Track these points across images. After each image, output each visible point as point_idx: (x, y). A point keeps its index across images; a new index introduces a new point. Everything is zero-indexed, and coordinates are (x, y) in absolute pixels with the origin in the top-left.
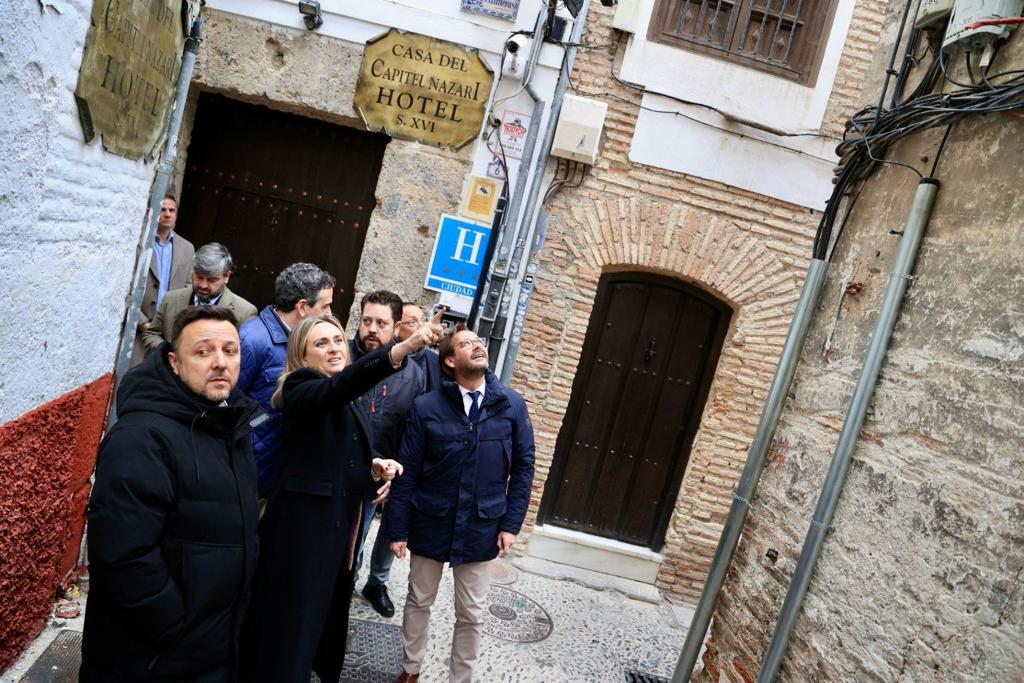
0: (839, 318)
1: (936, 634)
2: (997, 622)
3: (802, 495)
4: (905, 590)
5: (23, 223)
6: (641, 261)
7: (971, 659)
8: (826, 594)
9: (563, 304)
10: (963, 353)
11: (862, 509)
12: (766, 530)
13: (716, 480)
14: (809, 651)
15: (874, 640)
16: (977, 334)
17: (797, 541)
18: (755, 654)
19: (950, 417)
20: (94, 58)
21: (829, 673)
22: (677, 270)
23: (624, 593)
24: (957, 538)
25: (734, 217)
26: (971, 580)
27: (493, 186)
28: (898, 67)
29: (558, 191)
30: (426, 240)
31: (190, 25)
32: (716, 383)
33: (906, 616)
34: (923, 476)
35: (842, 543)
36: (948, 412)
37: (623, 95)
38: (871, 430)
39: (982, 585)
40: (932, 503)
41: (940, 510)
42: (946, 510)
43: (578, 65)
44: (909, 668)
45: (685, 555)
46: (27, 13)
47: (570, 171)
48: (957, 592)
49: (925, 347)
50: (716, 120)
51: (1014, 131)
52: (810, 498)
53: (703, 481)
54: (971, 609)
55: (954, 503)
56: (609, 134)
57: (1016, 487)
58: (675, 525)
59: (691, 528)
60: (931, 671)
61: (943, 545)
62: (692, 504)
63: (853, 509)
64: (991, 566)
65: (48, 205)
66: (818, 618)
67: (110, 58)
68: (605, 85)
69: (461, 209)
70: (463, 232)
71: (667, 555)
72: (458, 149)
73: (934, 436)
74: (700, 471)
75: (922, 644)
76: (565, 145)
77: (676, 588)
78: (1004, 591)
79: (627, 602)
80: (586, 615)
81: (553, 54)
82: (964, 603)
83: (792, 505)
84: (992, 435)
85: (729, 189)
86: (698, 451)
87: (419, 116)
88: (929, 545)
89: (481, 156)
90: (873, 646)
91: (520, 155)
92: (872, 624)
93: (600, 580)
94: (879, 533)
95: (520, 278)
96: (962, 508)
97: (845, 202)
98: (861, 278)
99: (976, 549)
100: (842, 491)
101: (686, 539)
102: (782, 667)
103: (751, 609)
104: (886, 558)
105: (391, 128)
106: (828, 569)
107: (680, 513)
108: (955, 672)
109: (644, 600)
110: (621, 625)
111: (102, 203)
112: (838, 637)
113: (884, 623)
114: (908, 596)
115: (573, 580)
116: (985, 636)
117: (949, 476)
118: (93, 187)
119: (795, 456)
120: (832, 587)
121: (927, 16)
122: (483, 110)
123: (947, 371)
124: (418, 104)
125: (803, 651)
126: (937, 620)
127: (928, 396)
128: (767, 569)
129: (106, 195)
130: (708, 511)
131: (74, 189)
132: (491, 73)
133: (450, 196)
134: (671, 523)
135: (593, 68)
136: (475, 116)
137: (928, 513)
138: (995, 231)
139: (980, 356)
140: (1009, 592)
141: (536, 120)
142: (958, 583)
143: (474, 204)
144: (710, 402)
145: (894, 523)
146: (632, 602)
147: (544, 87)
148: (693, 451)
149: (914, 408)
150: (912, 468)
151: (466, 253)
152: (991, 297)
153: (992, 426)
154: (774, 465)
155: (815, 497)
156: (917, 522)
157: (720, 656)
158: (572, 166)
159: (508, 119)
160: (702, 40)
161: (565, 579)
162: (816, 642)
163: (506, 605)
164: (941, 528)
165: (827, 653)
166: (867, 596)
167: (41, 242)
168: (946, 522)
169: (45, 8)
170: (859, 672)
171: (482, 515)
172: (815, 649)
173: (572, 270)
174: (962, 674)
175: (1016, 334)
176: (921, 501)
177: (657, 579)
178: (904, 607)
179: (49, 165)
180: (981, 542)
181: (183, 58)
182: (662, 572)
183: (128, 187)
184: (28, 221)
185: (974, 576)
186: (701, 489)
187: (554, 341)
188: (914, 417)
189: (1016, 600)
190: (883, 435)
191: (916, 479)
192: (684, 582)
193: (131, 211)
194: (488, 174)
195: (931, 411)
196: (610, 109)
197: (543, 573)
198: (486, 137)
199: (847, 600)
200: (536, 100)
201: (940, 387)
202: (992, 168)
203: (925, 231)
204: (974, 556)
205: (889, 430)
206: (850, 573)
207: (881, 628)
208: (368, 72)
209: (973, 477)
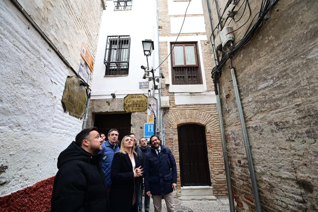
0: (227, 103)
1: (298, 155)
2: (314, 141)
3: (239, 143)
4: (281, 149)
5: (48, 127)
6: (184, 122)
7: (315, 156)
8: (259, 163)
9: (171, 134)
10: (259, 90)
11: (256, 137)
12: (234, 157)
13: (216, 164)
14: (264, 182)
15: (281, 168)
16: (259, 85)
17: (244, 155)
18: (249, 191)
19: (264, 104)
20: (66, 95)
21: (274, 185)
22: (191, 122)
23: (207, 199)
24: (286, 128)
25: (198, 109)
26: (298, 135)
27: (152, 116)
28: (216, 59)
29: (164, 114)
30: (142, 130)
31: (88, 94)
32: (207, 142)
33: (286, 156)
34: (267, 120)
35: (256, 148)
36: (263, 103)
37: (171, 94)
38: (247, 119)
39: (302, 134)
40: (273, 124)
41: (276, 124)
42: (278, 123)
43: (162, 92)
44: (297, 170)
45: (217, 185)
46: (48, 82)
47: (165, 110)
48: (296, 141)
49: (249, 95)
50: (189, 94)
51: (244, 51)
52: (241, 143)
53: (214, 165)
54: (303, 142)
55: (279, 120)
56: (170, 101)
57: (293, 106)
58: (212, 178)
59: (216, 177)
60: (305, 167)
61: (283, 132)
62: (214, 171)
63: (254, 138)
64: (301, 128)
65: (55, 124)
66: (261, 171)
67: (70, 96)
68: (167, 94)
69: (147, 122)
70: (149, 126)
71: (213, 186)
72: (144, 111)
73: (264, 110)
74: (212, 163)
75: (296, 161)
76: (163, 105)
77: (219, 194)
78: (310, 132)
79: (209, 201)
80: (200, 208)
81: (157, 91)
82: (300, 142)
83: (238, 147)
84: (278, 100)
85: (195, 105)
86: (210, 158)
87: (136, 108)
88: (280, 134)
89: (149, 111)
90: (282, 170)
91: (156, 109)
92: (277, 164)
93: (200, 198)
94: (264, 140)
95: (162, 132)
96: (282, 120)
97: (218, 84)
98: (228, 93)
99: (293, 127)
100: (248, 136)
101: (216, 180)
102: (259, 191)
103: (241, 179)
104: (270, 144)
105: (131, 111)
106: (256, 157)
107: (212, 174)
108: (313, 163)
109: (213, 200)
110: (210, 208)
111: (70, 126)
112: (270, 173)
113: (281, 161)
114: (282, 150)
115: (194, 199)
116: (314, 147)
117: (273, 115)
118: (67, 122)
119: (232, 136)
120: (260, 160)
121: (217, 47)
122: (147, 103)
123: (257, 96)
124: (135, 105)
125: (262, 183)
126: (296, 151)
127: (256, 104)
128: (240, 166)
129: (71, 125)
130: (218, 172)
131: (62, 122)
132: (147, 97)
133: (145, 120)
134: (211, 178)
135: (164, 92)
136: (146, 105)
137: (274, 127)
138: (251, 67)
139: (263, 88)
140: (311, 131)
141: (157, 102)
142: (294, 138)
143: (150, 120)
144: (208, 147)
145: (266, 135)
146: (210, 201)
147: (157, 97)
148: (209, 158)
149: (255, 108)
150: (262, 120)
151: (150, 130)
152: (258, 77)
153: (276, 99)
154: (228, 141)
155: (242, 141)
156: (272, 131)
157: (240, 197)
158: (166, 109)
159: (152, 104)
160: (181, 83)
161: (192, 200)
162: (264, 178)
163: (180, 210)
164: (279, 128)
165: (269, 179)
166: (271, 157)
167: (53, 133)
168: (280, 126)
169: (53, 82)
170: (283, 180)
171: (166, 179)
172: (265, 180)
173: (171, 128)
174: (315, 162)
175: (268, 79)
176: (270, 126)
177: (213, 193)
178: (284, 154)
179: (55, 115)
180: (293, 124)
181: (88, 100)
182: (214, 191)
183: (76, 124)
184: (49, 127)
185: (298, 133)
186: (214, 167)
187: (172, 143)
188: (256, 110)
189: (315, 132)
190: (251, 118)
191: (265, 122)
192: (220, 192)
193: (78, 129)
194: (151, 114)
195: (259, 106)
196: (169, 97)
197: (187, 199)
198: (149, 108)
199: (266, 161)
200: (156, 99)
201: (258, 100)
202: (243, 58)
203: (236, 77)
204: (294, 129)
205: (251, 116)
206: (262, 154)
207: (280, 163)
208: (125, 102)
209: (280, 112)
